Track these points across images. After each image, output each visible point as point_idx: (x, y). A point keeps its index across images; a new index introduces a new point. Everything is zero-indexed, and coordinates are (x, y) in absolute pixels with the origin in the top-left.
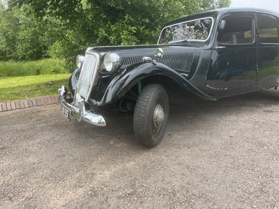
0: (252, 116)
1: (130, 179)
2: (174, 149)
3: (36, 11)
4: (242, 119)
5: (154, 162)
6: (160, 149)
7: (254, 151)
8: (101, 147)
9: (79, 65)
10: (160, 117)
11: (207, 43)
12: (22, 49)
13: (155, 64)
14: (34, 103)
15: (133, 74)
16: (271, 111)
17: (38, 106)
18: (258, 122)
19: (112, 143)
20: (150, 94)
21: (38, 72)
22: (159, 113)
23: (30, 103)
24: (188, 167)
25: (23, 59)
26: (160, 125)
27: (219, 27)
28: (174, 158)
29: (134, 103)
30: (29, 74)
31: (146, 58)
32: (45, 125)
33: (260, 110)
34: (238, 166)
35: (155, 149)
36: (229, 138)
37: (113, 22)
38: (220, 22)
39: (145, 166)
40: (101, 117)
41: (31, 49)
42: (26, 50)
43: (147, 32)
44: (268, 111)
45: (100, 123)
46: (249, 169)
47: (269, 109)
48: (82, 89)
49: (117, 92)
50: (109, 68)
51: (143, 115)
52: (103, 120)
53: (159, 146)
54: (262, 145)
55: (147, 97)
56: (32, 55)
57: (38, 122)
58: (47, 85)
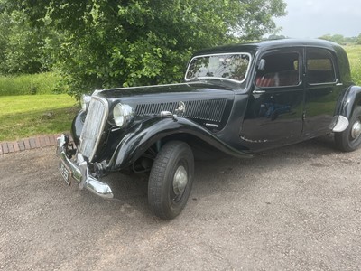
0: (298, 172)
1: (140, 266)
2: (198, 221)
3: (31, 19)
4: (284, 176)
5: (171, 240)
6: (182, 221)
7: (293, 226)
8: (108, 217)
9: (84, 107)
10: (181, 182)
11: (243, 86)
12: (14, 58)
13: (176, 120)
14: (27, 145)
15: (150, 131)
16: (321, 165)
17: (31, 149)
18: (303, 182)
19: (122, 210)
20: (169, 156)
21: (34, 91)
22: (180, 177)
23: (22, 145)
24: (211, 248)
25: (15, 71)
26: (182, 192)
27: (257, 67)
28: (196, 234)
29: (151, 162)
30: (23, 94)
31: (165, 113)
32: (40, 180)
33: (308, 163)
34: (271, 247)
35: (175, 221)
36: (265, 205)
37: (132, 40)
38: (259, 61)
39: (160, 247)
40: (107, 186)
41: (26, 58)
42: (19, 60)
43: (175, 55)
44: (317, 165)
45: (106, 193)
46: (282, 253)
47: (318, 161)
48: (86, 142)
49: (131, 151)
50: (119, 122)
51: (159, 184)
52: (110, 190)
53: (180, 217)
54: (302, 216)
55: (165, 161)
56: (27, 66)
57: (31, 175)
58: (45, 117)
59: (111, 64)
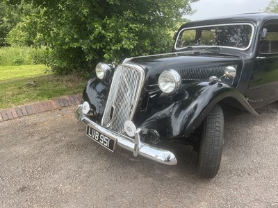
14: (24, 111)
17: (29, 115)
23: (19, 112)
57: (45, 140)
58: (29, 85)
59: (92, 37)
